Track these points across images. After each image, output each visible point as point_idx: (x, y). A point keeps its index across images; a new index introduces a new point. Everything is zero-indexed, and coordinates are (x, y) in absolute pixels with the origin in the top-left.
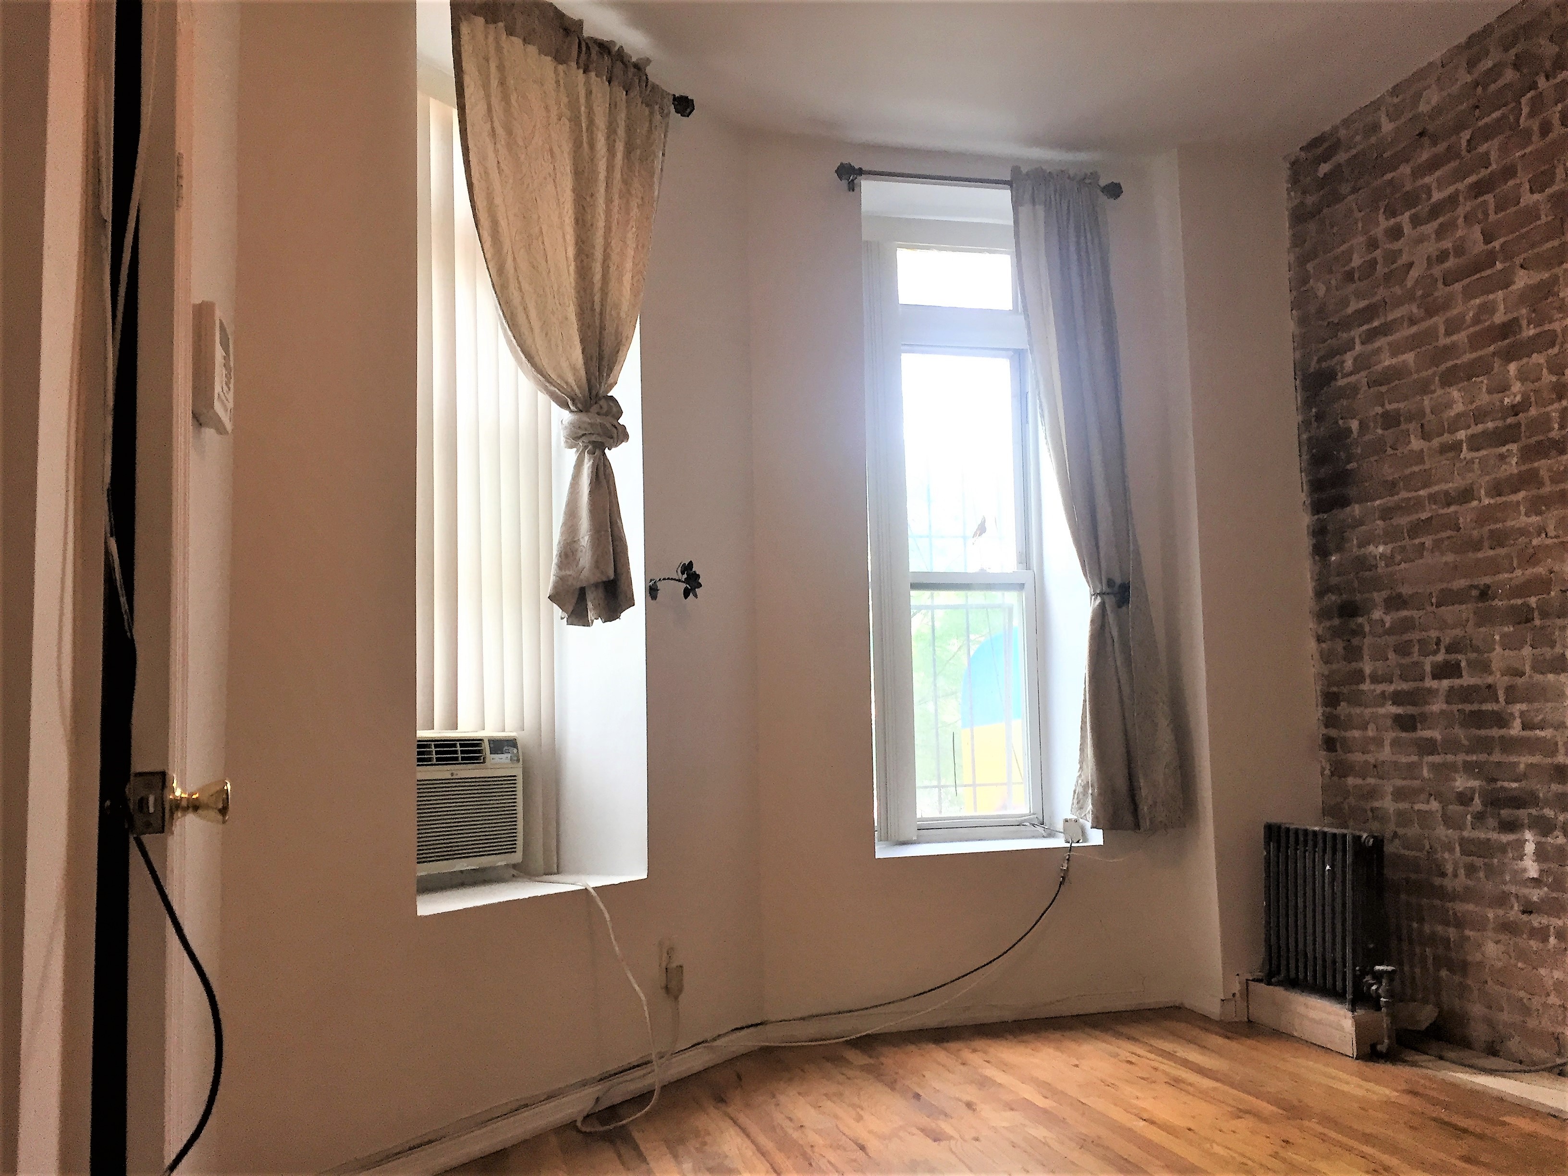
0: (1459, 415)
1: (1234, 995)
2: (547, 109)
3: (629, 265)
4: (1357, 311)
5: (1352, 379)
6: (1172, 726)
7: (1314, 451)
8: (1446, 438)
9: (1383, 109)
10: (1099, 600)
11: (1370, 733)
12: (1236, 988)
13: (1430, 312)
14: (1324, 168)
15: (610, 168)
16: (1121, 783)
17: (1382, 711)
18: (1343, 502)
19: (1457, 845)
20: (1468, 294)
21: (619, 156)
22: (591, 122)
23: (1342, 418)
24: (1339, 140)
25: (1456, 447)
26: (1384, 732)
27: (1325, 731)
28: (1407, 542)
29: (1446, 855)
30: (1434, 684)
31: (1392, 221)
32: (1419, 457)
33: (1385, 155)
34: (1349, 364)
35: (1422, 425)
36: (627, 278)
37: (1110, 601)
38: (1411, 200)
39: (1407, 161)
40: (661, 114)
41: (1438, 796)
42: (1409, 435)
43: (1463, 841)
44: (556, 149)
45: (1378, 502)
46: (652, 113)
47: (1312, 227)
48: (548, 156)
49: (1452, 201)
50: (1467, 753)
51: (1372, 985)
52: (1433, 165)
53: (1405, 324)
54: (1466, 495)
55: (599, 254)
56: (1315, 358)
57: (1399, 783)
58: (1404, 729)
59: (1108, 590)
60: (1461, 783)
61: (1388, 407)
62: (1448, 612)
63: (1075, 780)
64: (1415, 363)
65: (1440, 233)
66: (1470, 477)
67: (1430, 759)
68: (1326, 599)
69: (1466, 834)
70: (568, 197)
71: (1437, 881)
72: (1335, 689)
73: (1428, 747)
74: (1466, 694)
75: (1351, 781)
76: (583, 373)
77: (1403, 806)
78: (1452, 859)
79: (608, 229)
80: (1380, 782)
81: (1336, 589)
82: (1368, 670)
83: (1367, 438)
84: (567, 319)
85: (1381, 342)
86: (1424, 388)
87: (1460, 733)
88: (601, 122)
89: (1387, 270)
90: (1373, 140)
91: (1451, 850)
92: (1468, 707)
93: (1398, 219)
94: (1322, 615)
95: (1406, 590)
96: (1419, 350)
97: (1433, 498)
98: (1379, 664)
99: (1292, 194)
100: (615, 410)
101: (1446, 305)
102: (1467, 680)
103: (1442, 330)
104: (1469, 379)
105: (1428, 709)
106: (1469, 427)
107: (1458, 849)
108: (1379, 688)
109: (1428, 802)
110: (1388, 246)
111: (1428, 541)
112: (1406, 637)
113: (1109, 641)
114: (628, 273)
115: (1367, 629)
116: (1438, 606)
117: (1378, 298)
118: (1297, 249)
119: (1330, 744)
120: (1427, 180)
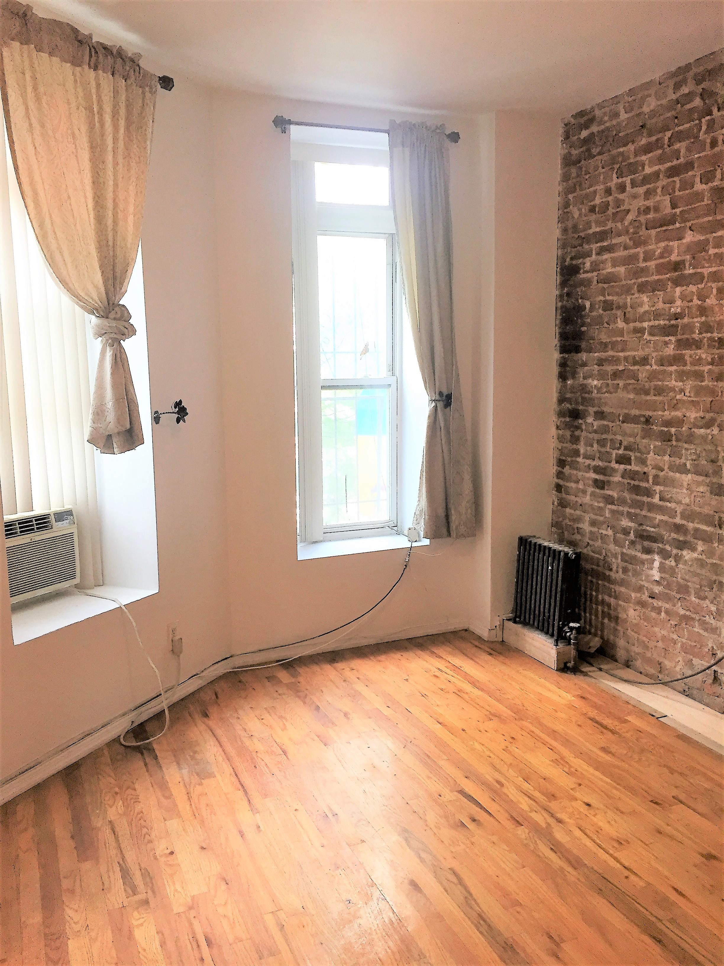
0: (646, 312)
1: (496, 627)
2: (69, 103)
3: (131, 209)
4: (595, 233)
5: (589, 275)
6: (472, 479)
7: (564, 314)
8: (638, 324)
9: (622, 102)
10: (433, 404)
11: (581, 486)
12: (497, 624)
13: (637, 245)
14: (584, 134)
15: (115, 140)
16: (441, 512)
17: (588, 475)
18: (578, 350)
19: (619, 556)
20: (659, 240)
21: (122, 131)
22: (101, 108)
23: (581, 298)
24: (594, 116)
25: (641, 331)
26: (587, 487)
27: (557, 481)
28: (609, 382)
29: (614, 560)
30: (616, 466)
31: (620, 180)
32: (621, 333)
33: (620, 135)
34: (588, 265)
35: (625, 313)
36: (131, 219)
37: (440, 405)
38: (633, 169)
39: (633, 142)
40: (150, 92)
41: (613, 527)
42: (617, 318)
43: (623, 554)
44: (77, 132)
45: (596, 354)
46: (143, 93)
47: (574, 171)
48: (70, 139)
49: (656, 175)
50: (630, 507)
51: (568, 632)
52: (647, 149)
53: (622, 249)
54: (644, 361)
55: (110, 205)
56: (569, 257)
57: (594, 517)
58: (598, 487)
59: (440, 399)
60: (625, 523)
61: (608, 298)
62: (627, 426)
63: (416, 507)
64: (625, 273)
65: (648, 194)
66: (647, 351)
67: (610, 506)
68: (563, 405)
69: (625, 551)
70: (86, 165)
71: (608, 573)
72: (564, 458)
73: (609, 500)
74: (633, 475)
75: (568, 510)
76: (103, 290)
77: (595, 529)
78: (616, 563)
79: (116, 185)
80: (583, 514)
81: (569, 400)
82: (582, 451)
83: (594, 314)
84: (89, 253)
85: (606, 256)
86: (628, 290)
87: (627, 495)
88: (108, 108)
89: (614, 211)
90: (614, 122)
91: (616, 558)
92: (632, 482)
93: (624, 179)
94: (561, 414)
95: (606, 409)
96: (627, 266)
97: (626, 358)
98: (589, 448)
99: (564, 145)
100: (126, 314)
101: (645, 243)
102: (634, 467)
103: (642, 256)
104: (653, 291)
105: (612, 479)
106: (650, 321)
107: (620, 557)
108: (588, 462)
109: (607, 530)
110: (616, 195)
111: (621, 383)
112: (604, 436)
113: (438, 430)
114: (131, 215)
115: (584, 427)
116: (623, 422)
117: (608, 227)
118: (565, 184)
119: (559, 488)
120: (644, 158)
